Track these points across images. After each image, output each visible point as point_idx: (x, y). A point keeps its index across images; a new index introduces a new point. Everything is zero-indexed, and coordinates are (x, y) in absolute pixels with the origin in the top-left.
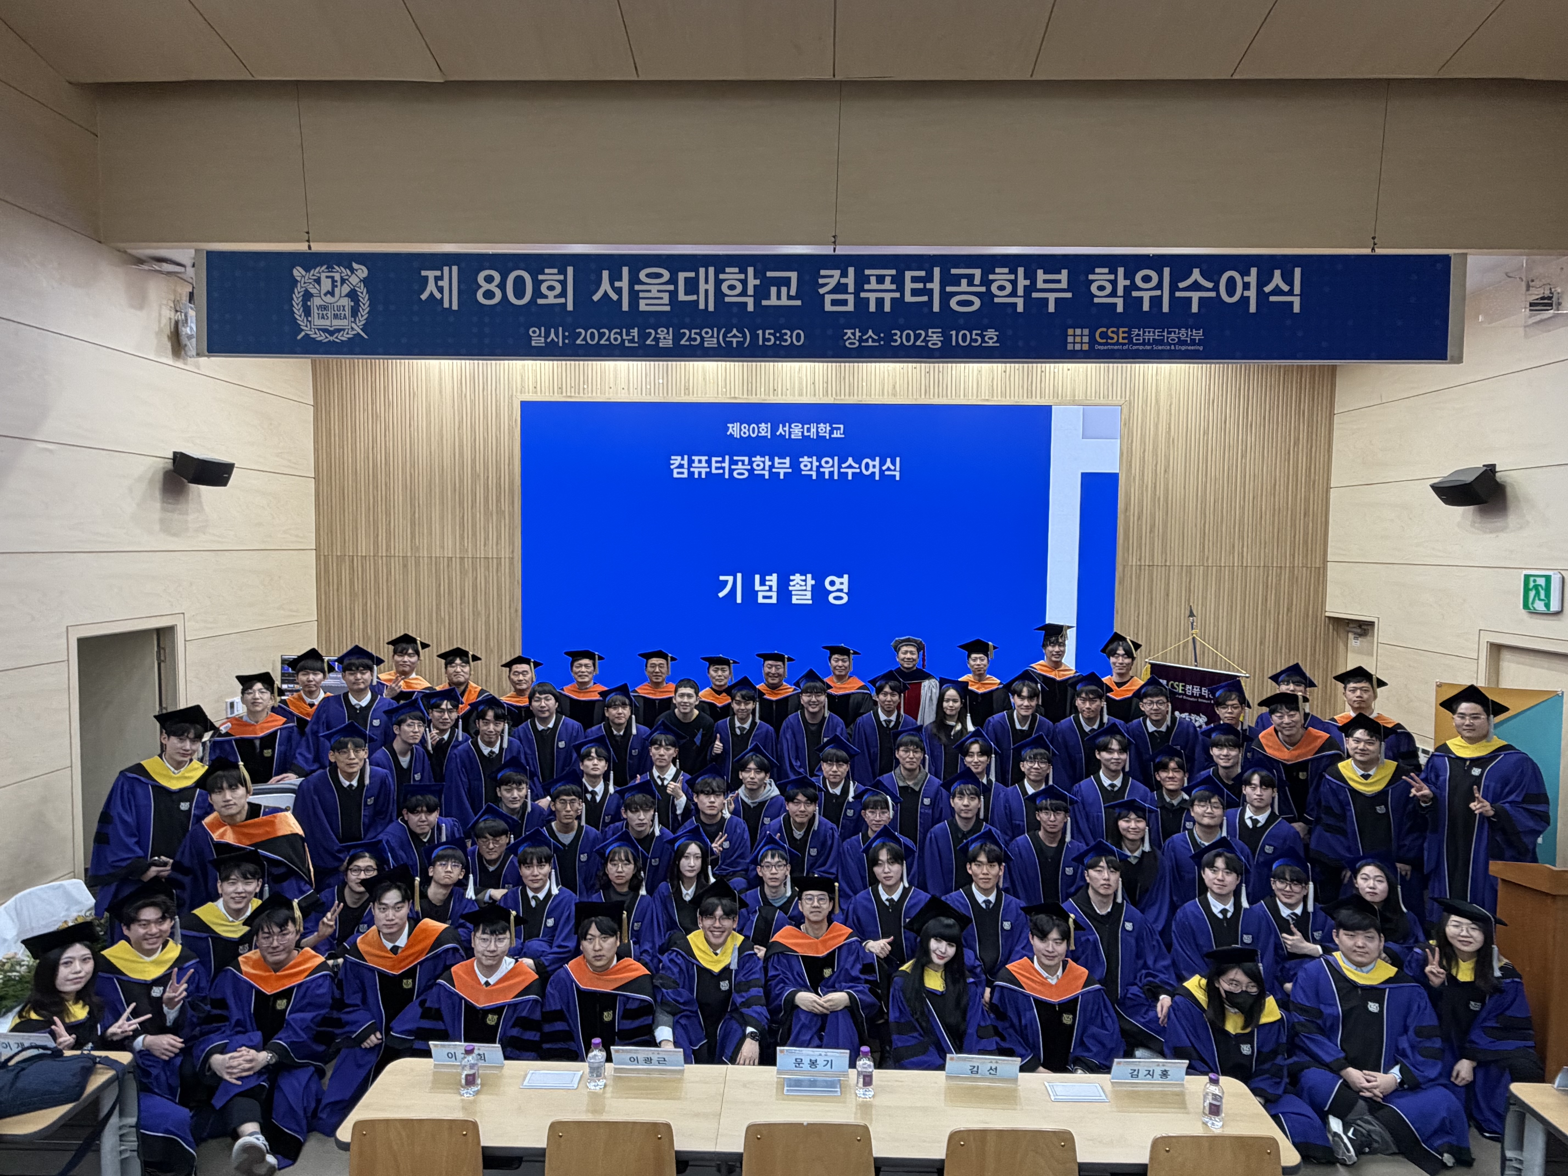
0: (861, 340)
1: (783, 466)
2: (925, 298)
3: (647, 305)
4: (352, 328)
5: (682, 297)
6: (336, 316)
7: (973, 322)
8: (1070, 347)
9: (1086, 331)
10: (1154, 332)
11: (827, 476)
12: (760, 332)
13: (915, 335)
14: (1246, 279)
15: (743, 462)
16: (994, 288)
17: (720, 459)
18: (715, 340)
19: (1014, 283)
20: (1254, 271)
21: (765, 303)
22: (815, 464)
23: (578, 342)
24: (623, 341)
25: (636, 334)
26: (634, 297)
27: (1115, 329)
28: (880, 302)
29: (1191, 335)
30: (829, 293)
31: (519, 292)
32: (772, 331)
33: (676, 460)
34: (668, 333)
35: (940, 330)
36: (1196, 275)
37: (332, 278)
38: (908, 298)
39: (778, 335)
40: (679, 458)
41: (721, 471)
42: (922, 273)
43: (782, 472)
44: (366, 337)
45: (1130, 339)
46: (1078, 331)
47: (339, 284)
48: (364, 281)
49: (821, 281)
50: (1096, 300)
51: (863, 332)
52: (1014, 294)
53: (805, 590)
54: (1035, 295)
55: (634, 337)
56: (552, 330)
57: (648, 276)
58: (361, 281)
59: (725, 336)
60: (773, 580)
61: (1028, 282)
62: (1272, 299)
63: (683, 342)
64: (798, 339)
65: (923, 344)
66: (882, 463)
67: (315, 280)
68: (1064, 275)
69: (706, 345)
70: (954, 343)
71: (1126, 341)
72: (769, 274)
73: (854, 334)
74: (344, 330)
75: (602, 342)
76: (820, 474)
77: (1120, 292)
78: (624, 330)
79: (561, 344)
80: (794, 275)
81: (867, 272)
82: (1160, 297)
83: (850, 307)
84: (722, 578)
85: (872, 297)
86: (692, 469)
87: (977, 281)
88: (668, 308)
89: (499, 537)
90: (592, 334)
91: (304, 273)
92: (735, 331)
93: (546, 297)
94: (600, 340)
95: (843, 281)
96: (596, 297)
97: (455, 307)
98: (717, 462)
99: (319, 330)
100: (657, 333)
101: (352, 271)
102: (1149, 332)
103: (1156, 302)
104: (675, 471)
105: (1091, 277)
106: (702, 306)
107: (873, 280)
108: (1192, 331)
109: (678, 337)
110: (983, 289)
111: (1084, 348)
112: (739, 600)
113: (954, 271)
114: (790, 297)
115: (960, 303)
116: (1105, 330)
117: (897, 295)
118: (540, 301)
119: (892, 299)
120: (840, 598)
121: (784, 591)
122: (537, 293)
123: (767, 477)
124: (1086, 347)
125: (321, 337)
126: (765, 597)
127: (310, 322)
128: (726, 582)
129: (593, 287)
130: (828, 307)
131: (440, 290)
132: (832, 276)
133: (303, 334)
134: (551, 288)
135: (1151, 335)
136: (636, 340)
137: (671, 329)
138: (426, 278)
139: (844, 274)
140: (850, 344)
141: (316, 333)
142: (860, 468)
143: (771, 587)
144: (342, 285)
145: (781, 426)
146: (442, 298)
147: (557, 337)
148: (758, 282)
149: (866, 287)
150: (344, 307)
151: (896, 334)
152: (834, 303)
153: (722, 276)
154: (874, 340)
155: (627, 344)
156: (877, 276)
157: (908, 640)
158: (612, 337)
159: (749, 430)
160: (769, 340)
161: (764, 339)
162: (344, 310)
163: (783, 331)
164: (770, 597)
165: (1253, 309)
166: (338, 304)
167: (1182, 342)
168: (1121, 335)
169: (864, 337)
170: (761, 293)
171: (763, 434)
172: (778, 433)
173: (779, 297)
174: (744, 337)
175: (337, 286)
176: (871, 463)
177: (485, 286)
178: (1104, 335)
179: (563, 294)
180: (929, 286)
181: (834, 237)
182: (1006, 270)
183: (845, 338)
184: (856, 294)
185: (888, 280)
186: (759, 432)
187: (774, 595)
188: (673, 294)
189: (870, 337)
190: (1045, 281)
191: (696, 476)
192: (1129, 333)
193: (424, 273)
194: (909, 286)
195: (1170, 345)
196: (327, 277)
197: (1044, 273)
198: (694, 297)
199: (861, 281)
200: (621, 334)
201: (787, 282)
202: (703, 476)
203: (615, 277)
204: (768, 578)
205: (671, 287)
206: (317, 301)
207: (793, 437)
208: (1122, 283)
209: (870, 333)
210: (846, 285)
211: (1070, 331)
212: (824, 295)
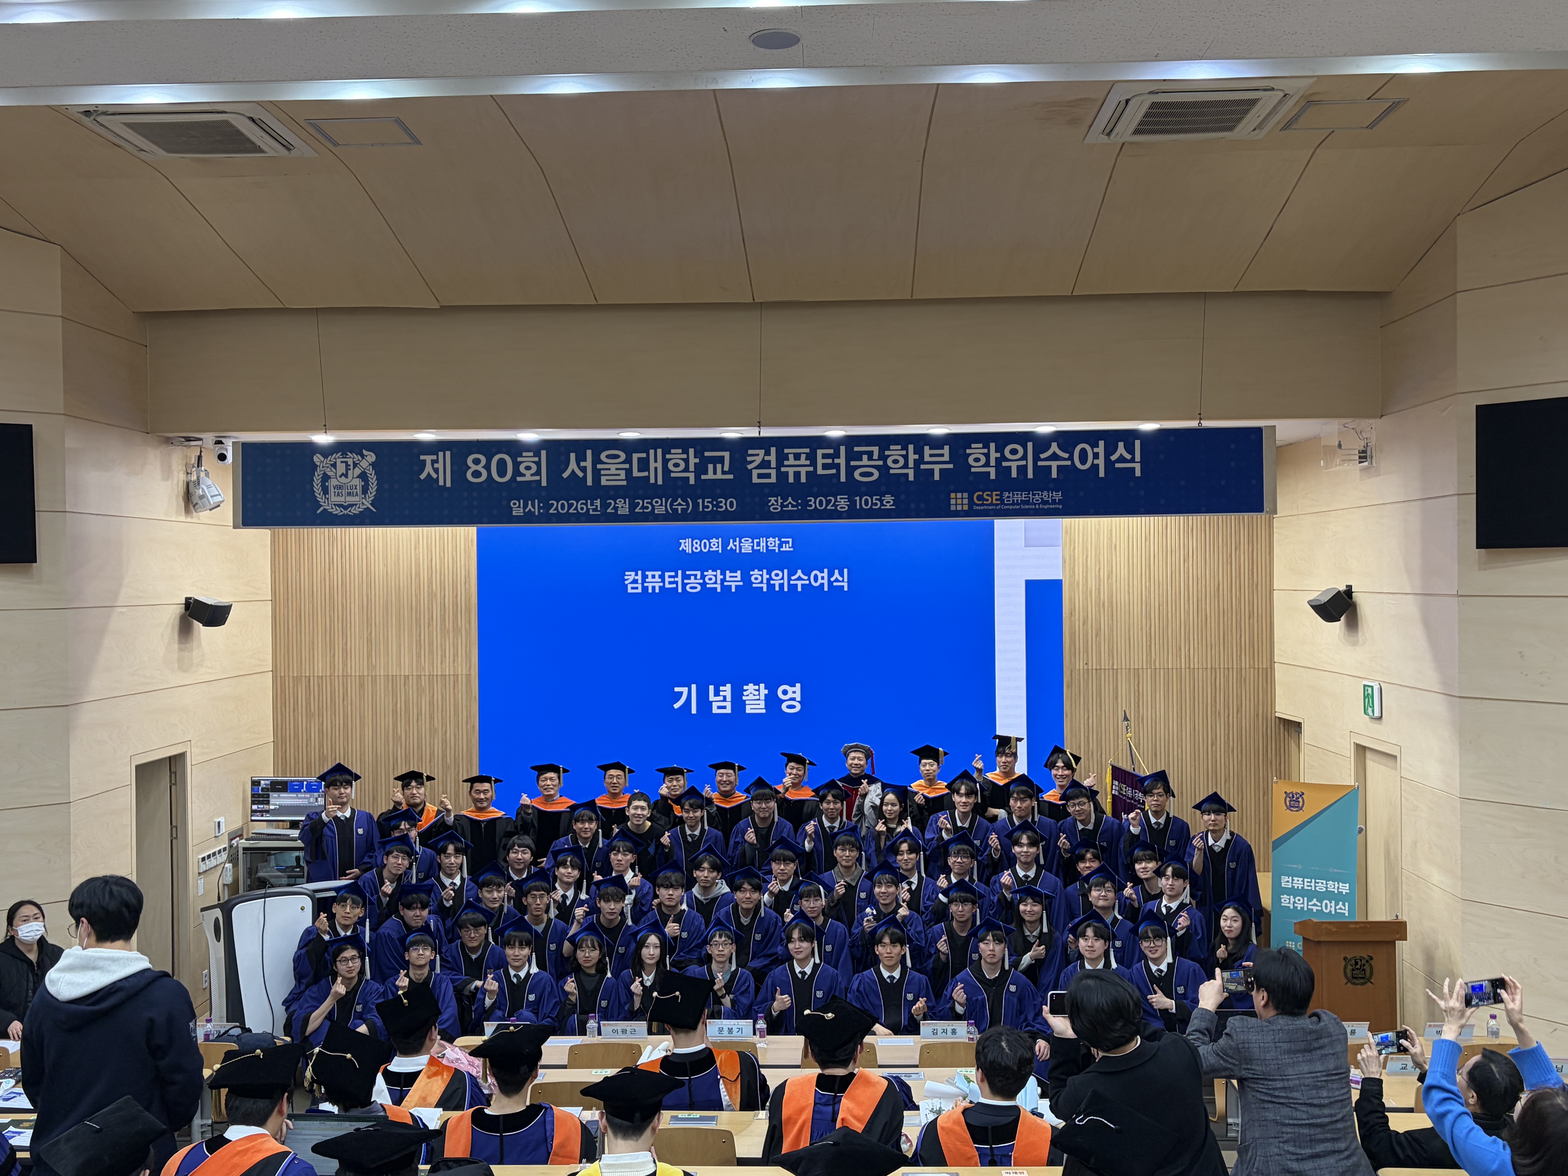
0: (782, 506)
1: (734, 579)
2: (834, 471)
3: (607, 480)
4: (363, 503)
5: (636, 473)
6: (349, 494)
7: (872, 489)
8: (953, 508)
9: (966, 495)
10: (1021, 495)
11: (777, 589)
12: (700, 501)
13: (826, 501)
14: (1096, 450)
15: (695, 576)
16: (889, 462)
17: (673, 574)
18: (664, 508)
19: (906, 457)
20: (1101, 443)
21: (703, 477)
22: (766, 576)
23: (551, 511)
24: (588, 510)
25: (599, 505)
26: (597, 474)
27: (989, 493)
28: (797, 475)
29: (1052, 496)
30: (756, 468)
31: (502, 472)
32: (710, 500)
33: (630, 576)
34: (625, 503)
35: (846, 497)
36: (1054, 447)
37: (346, 462)
38: (820, 471)
39: (715, 503)
40: (633, 573)
41: (674, 586)
42: (831, 451)
43: (733, 585)
44: (374, 510)
45: (1002, 500)
46: (959, 495)
47: (351, 467)
48: (373, 465)
49: (749, 459)
50: (973, 470)
51: (785, 499)
52: (906, 466)
53: (759, 700)
54: (923, 467)
55: (597, 506)
56: (530, 502)
57: (608, 457)
58: (370, 464)
59: (671, 505)
60: (727, 690)
61: (917, 457)
62: (1117, 465)
63: (637, 510)
64: (731, 506)
65: (833, 508)
66: (831, 574)
67: (332, 465)
68: (946, 450)
69: (656, 512)
70: (858, 507)
71: (999, 502)
72: (707, 454)
73: (777, 501)
74: (356, 505)
75: (571, 511)
76: (771, 587)
77: (993, 463)
78: (589, 501)
79: (537, 514)
80: (726, 455)
81: (786, 451)
82: (1026, 466)
83: (773, 479)
84: (677, 689)
85: (791, 471)
86: (646, 584)
87: (876, 456)
88: (624, 483)
89: (455, 655)
90: (563, 505)
91: (322, 459)
92: (679, 500)
93: (524, 475)
94: (569, 509)
95: (767, 458)
96: (565, 475)
97: (448, 484)
98: (670, 577)
99: (335, 505)
100: (616, 503)
101: (363, 456)
102: (1017, 494)
103: (1022, 470)
104: (630, 586)
105: (968, 451)
106: (652, 481)
107: (791, 457)
108: (1052, 493)
109: (633, 506)
110: (881, 463)
111: (964, 509)
112: (694, 711)
113: (856, 449)
114: (724, 473)
115: (862, 475)
116: (981, 493)
117: (811, 469)
118: (519, 479)
119: (807, 472)
120: (793, 707)
121: (738, 701)
122: (517, 472)
123: (719, 590)
124: (966, 508)
125: (337, 511)
126: (719, 707)
127: (328, 499)
128: (681, 693)
129: (563, 467)
130: (755, 480)
131: (436, 471)
132: (758, 455)
133: (322, 509)
134: (528, 468)
135: (1019, 496)
136: (599, 509)
137: (627, 500)
138: (425, 461)
139: (768, 453)
140: (774, 509)
141: (332, 508)
142: (809, 579)
143: (725, 697)
144: (354, 468)
145: (731, 540)
146: (438, 477)
147: (534, 507)
148: (697, 460)
149: (786, 463)
150: (356, 486)
151: (811, 501)
152: (760, 476)
153: (668, 456)
154: (793, 506)
155: (591, 512)
156: (794, 454)
157: (856, 746)
158: (579, 507)
159: (700, 545)
160: (708, 507)
161: (704, 507)
162: (356, 488)
163: (719, 500)
164: (724, 707)
165: (1102, 474)
166: (351, 483)
167: (1044, 502)
168: (994, 497)
169: (785, 504)
170: (701, 469)
171: (714, 549)
172: (729, 548)
173: (715, 473)
174: (688, 505)
175: (350, 469)
176: (820, 575)
177: (474, 467)
178: (980, 498)
179: (538, 473)
180: (836, 461)
181: (759, 422)
182: (899, 447)
183: (770, 504)
184: (778, 468)
185: (803, 457)
186: (710, 547)
187: (728, 705)
188: (629, 472)
189: (790, 503)
190: (931, 455)
191: (650, 591)
192: (1001, 495)
193: (422, 457)
194: (820, 461)
195: (1035, 504)
196: (342, 462)
197: (930, 449)
198: (646, 474)
199: (781, 458)
200: (586, 504)
201: (721, 460)
202: (657, 591)
203: (581, 458)
204: (722, 688)
205: (627, 466)
206: (333, 482)
207: (743, 551)
208: (994, 455)
209: (790, 499)
210: (769, 461)
211: (953, 495)
212: (751, 470)
